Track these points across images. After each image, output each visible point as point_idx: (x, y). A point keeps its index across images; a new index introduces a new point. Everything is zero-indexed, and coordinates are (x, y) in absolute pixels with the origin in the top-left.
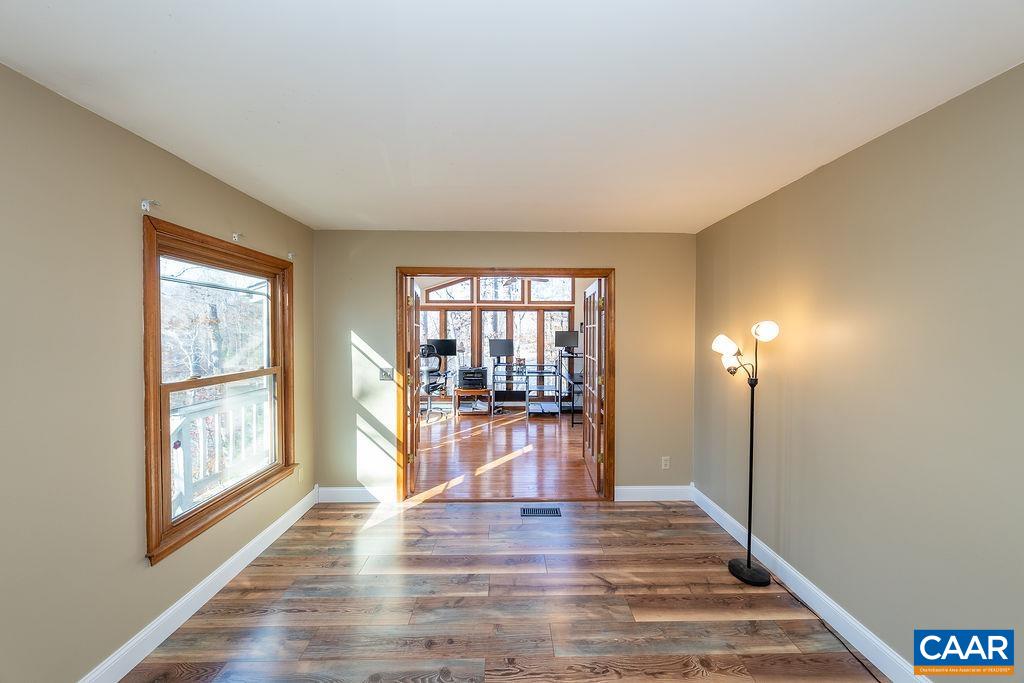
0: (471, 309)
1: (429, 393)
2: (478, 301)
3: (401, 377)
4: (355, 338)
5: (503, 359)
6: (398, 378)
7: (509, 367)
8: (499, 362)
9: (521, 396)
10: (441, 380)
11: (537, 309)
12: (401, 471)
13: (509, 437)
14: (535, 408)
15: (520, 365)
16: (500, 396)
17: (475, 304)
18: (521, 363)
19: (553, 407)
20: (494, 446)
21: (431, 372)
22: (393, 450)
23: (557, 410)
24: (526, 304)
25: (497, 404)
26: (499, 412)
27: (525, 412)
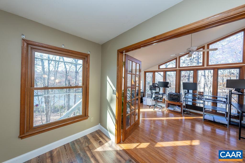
0: (176, 71)
2: (179, 67)
3: (117, 94)
5: (191, 91)
7: (194, 95)
8: (188, 92)
9: (201, 109)
11: (213, 69)
12: (116, 131)
14: (209, 117)
15: (200, 95)
16: (187, 106)
17: (178, 68)
19: (224, 120)
22: (115, 122)
23: (226, 122)
24: (205, 66)
25: (186, 109)
26: (187, 113)
27: (202, 117)
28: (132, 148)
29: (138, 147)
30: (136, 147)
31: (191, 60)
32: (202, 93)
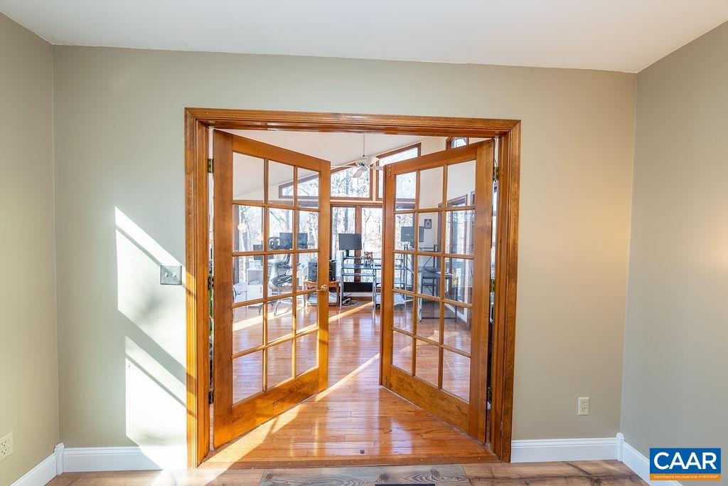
1: (277, 286)
3: (193, 279)
4: (121, 219)
5: (352, 253)
6: (188, 281)
7: (357, 261)
8: (348, 255)
9: (368, 287)
10: (290, 273)
12: (194, 421)
13: (356, 325)
15: (368, 258)
16: (348, 287)
18: (369, 256)
20: (342, 334)
21: (278, 265)
22: (180, 389)
24: (374, 201)
25: (346, 294)
26: (347, 302)
27: (372, 303)
28: (261, 442)
29: (275, 431)
30: (270, 432)
31: (339, 184)
32: (370, 255)
